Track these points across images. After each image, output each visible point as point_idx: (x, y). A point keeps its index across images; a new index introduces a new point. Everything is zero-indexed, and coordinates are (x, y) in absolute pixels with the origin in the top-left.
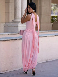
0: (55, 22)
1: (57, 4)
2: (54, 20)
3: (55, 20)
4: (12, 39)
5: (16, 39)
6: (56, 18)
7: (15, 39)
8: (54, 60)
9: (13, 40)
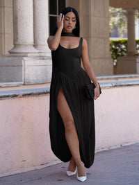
0: (122, 55)
1: (124, 9)
2: (120, 50)
3: (122, 50)
4: (7, 94)
5: (17, 94)
6: (123, 47)
7: (13, 94)
8: (115, 147)
9: (8, 96)
